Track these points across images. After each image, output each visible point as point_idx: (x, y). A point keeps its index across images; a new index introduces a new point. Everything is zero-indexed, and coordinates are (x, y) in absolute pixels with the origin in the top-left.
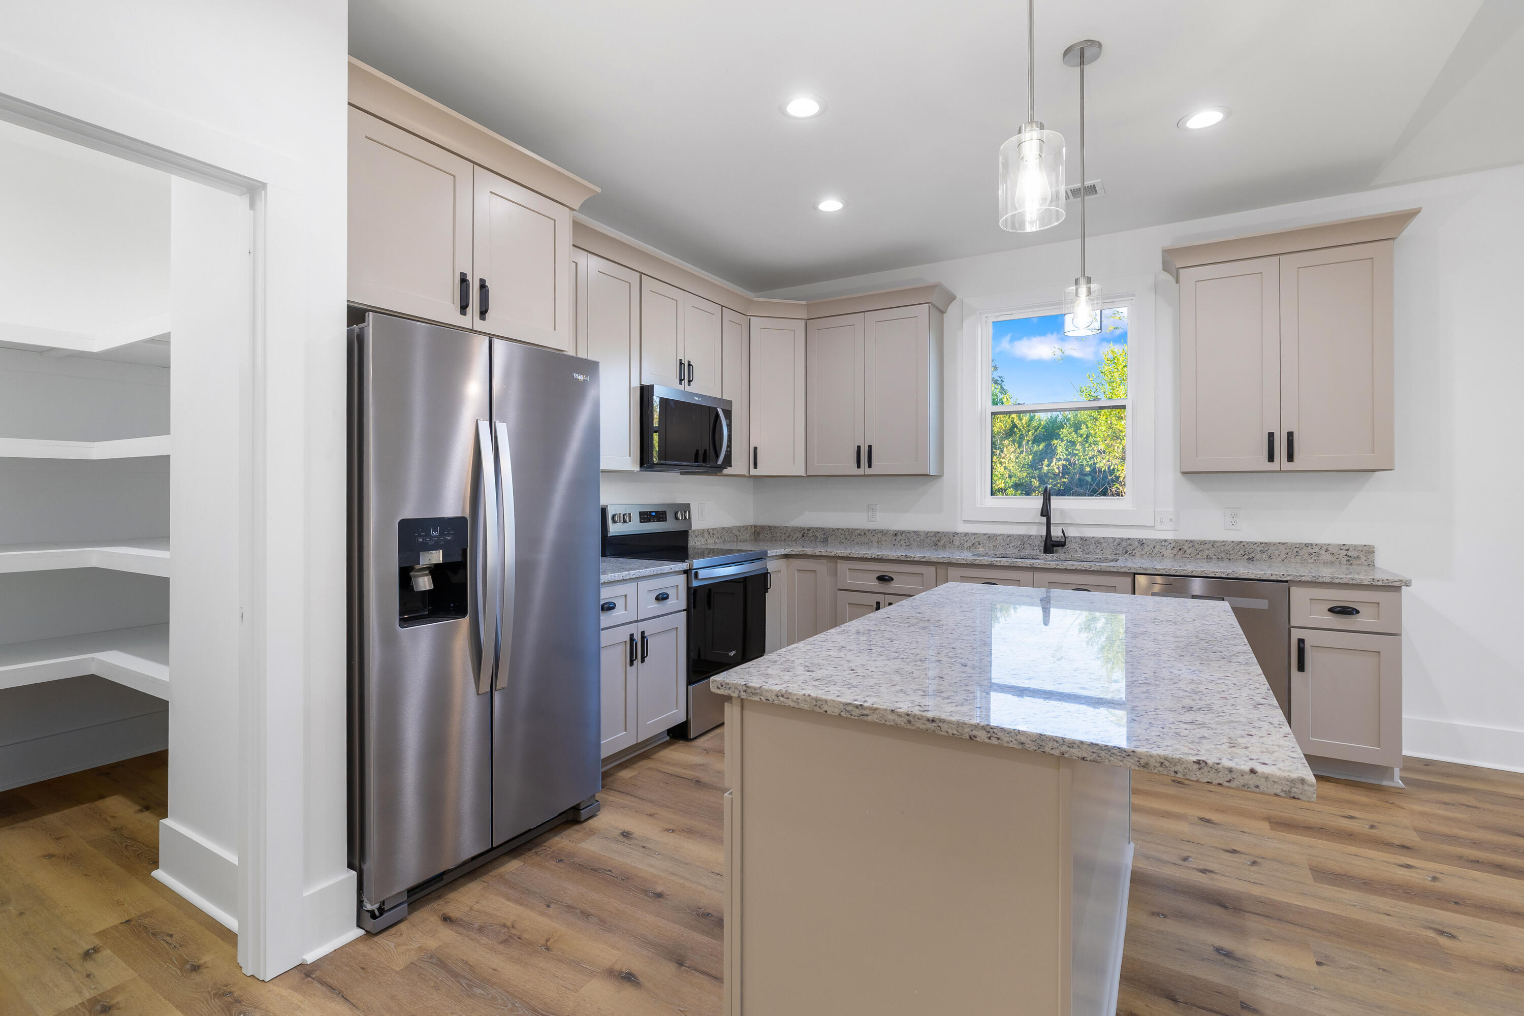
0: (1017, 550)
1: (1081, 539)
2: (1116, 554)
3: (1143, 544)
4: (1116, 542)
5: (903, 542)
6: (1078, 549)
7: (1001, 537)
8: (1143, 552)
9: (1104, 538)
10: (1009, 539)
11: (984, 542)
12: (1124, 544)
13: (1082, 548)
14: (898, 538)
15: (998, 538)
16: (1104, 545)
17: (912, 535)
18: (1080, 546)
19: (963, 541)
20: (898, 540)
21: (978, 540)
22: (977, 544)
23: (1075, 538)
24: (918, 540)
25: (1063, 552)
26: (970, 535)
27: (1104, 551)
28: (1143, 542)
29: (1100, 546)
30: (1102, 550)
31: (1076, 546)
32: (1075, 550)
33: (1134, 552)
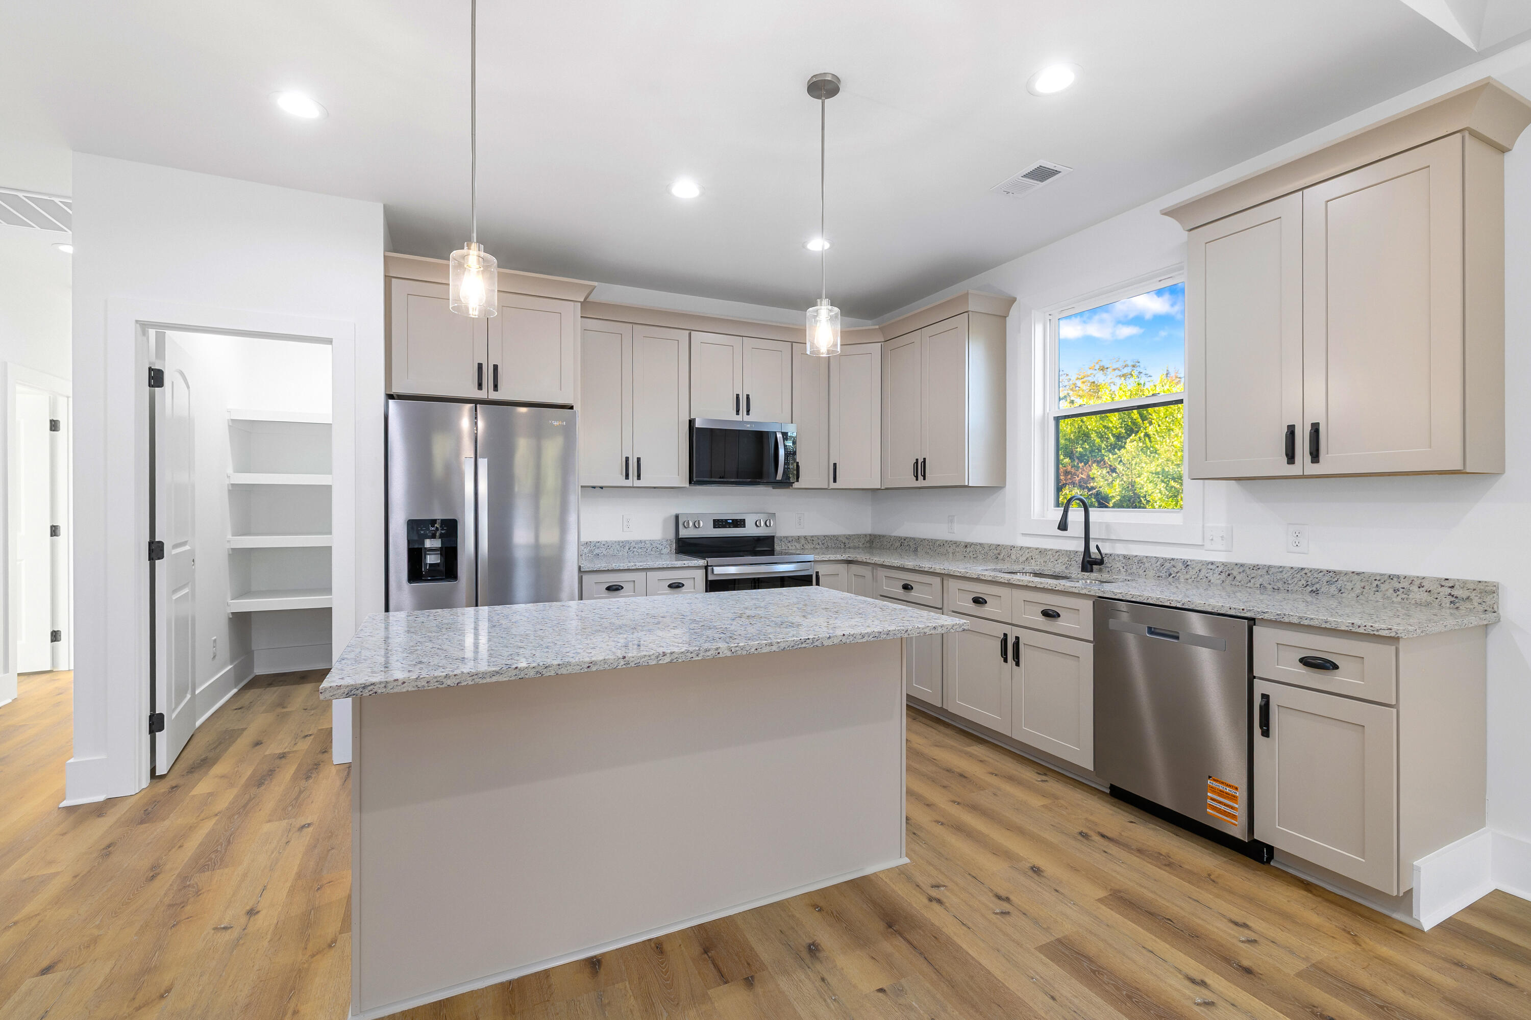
0: (1064, 566)
1: (1125, 557)
2: (1159, 577)
3: (1188, 565)
4: (1159, 563)
5: (971, 554)
6: (1121, 568)
7: (1050, 552)
8: (1188, 576)
9: (1147, 557)
10: (1058, 554)
11: (1036, 557)
12: (1167, 565)
13: (1125, 567)
14: (968, 550)
15: (1048, 553)
16: (1147, 565)
17: (978, 547)
18: (1123, 565)
19: (1018, 555)
20: (968, 552)
21: (1031, 554)
22: (1030, 558)
23: (1118, 556)
24: (983, 552)
25: (1107, 571)
26: (1024, 549)
27: (1147, 572)
28: (1188, 563)
29: (1143, 566)
30: (1145, 571)
31: (1119, 565)
32: (1118, 569)
33: (1178, 575)
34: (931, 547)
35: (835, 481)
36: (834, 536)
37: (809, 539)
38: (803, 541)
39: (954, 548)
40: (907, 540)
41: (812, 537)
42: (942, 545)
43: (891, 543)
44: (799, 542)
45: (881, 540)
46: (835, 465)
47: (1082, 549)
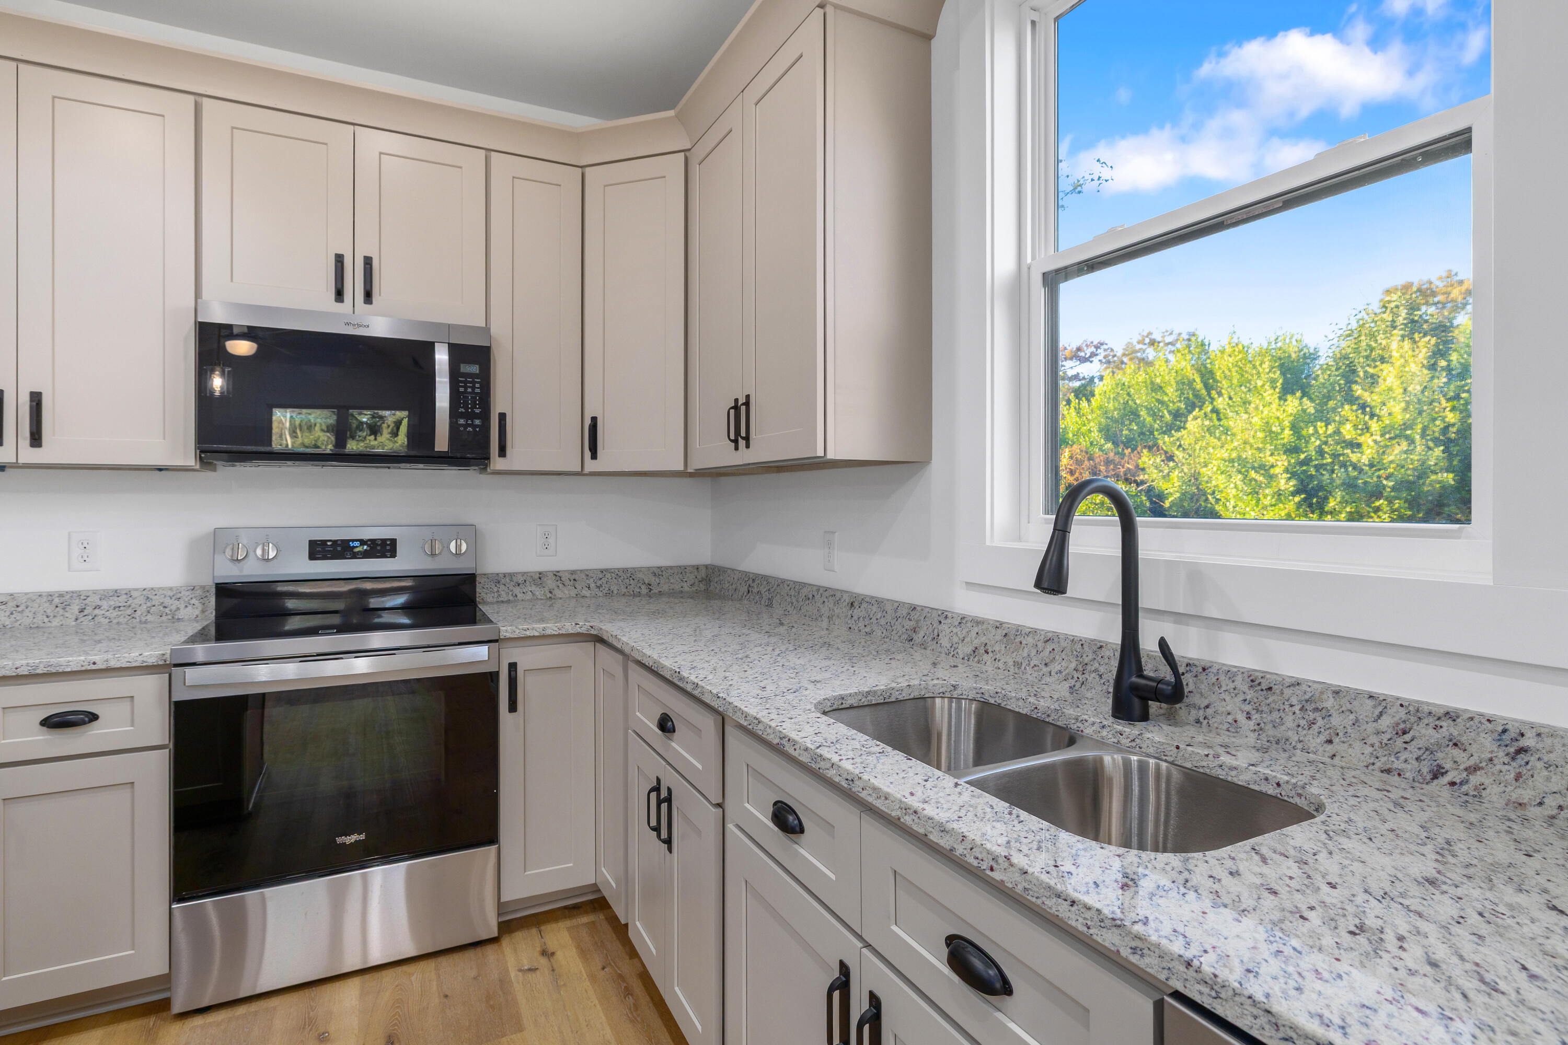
0: (1066, 685)
1: (1254, 681)
2: (1388, 771)
3: (1521, 750)
4: (1386, 722)
5: (861, 624)
6: (1241, 718)
7: (1030, 640)
8: (1526, 794)
9: (1337, 693)
10: (1049, 647)
11: (997, 648)
12: (1425, 734)
13: (1256, 716)
14: (857, 613)
15: (1024, 642)
16: (1336, 720)
17: (874, 609)
18: (1248, 708)
19: (955, 639)
20: (855, 617)
21: (983, 639)
22: (982, 650)
23: (1230, 673)
25: (1192, 718)
26: (969, 624)
27: (1337, 746)
28: (1524, 743)
29: (1320, 722)
30: (1330, 742)
31: (1233, 705)
32: (1230, 719)
33: (1475, 779)
34: (794, 601)
35: (594, 456)
36: (625, 570)
37: (565, 577)
38: (550, 583)
39: (831, 606)
40: (757, 582)
41: (573, 572)
42: (811, 596)
43: (734, 586)
44: (541, 585)
45: (721, 578)
46: (594, 420)
47: (1115, 637)
